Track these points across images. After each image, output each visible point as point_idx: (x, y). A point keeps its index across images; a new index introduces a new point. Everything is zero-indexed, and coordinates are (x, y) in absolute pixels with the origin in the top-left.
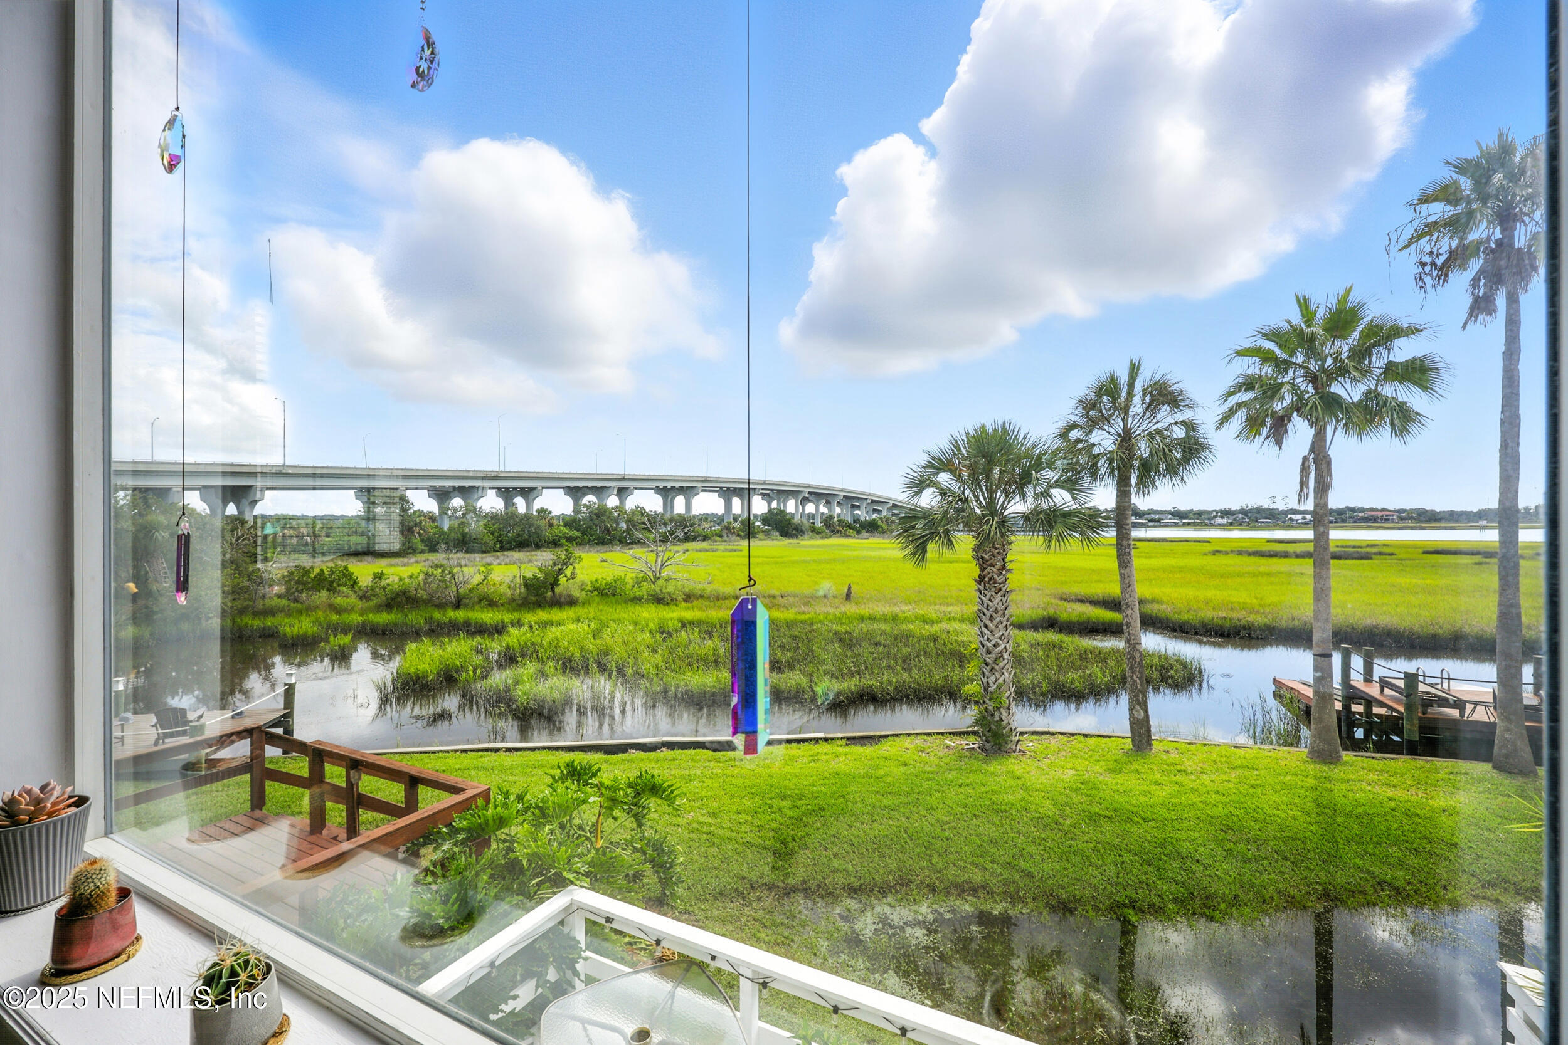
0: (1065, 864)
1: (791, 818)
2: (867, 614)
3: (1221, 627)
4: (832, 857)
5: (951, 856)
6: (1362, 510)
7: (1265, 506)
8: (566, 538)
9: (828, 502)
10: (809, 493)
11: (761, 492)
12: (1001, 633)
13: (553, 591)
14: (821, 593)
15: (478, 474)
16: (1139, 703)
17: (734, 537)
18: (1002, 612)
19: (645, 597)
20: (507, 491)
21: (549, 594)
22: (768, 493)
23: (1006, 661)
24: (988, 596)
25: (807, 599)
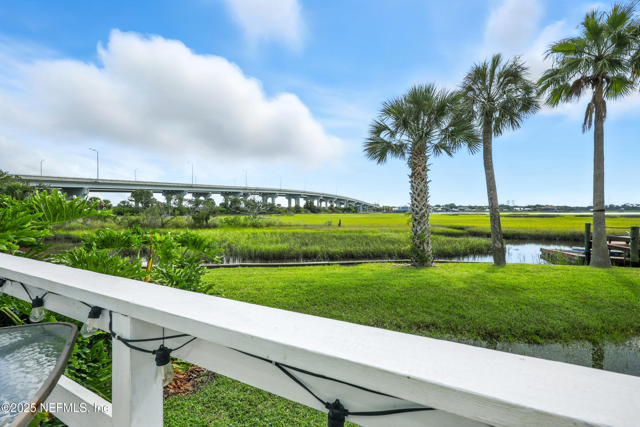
0: (483, 311)
1: (306, 291)
2: (348, 230)
3: (506, 234)
4: (331, 309)
5: (409, 308)
6: (543, 206)
7: (505, 204)
8: (220, 211)
9: (331, 202)
10: (323, 197)
11: (303, 196)
12: (424, 203)
13: (207, 222)
14: (328, 224)
15: (183, 185)
16: (498, 240)
17: (291, 212)
18: (424, 191)
19: (249, 224)
20: (197, 195)
21: (205, 224)
22: (306, 196)
23: (426, 218)
24: (417, 184)
25: (321, 226)
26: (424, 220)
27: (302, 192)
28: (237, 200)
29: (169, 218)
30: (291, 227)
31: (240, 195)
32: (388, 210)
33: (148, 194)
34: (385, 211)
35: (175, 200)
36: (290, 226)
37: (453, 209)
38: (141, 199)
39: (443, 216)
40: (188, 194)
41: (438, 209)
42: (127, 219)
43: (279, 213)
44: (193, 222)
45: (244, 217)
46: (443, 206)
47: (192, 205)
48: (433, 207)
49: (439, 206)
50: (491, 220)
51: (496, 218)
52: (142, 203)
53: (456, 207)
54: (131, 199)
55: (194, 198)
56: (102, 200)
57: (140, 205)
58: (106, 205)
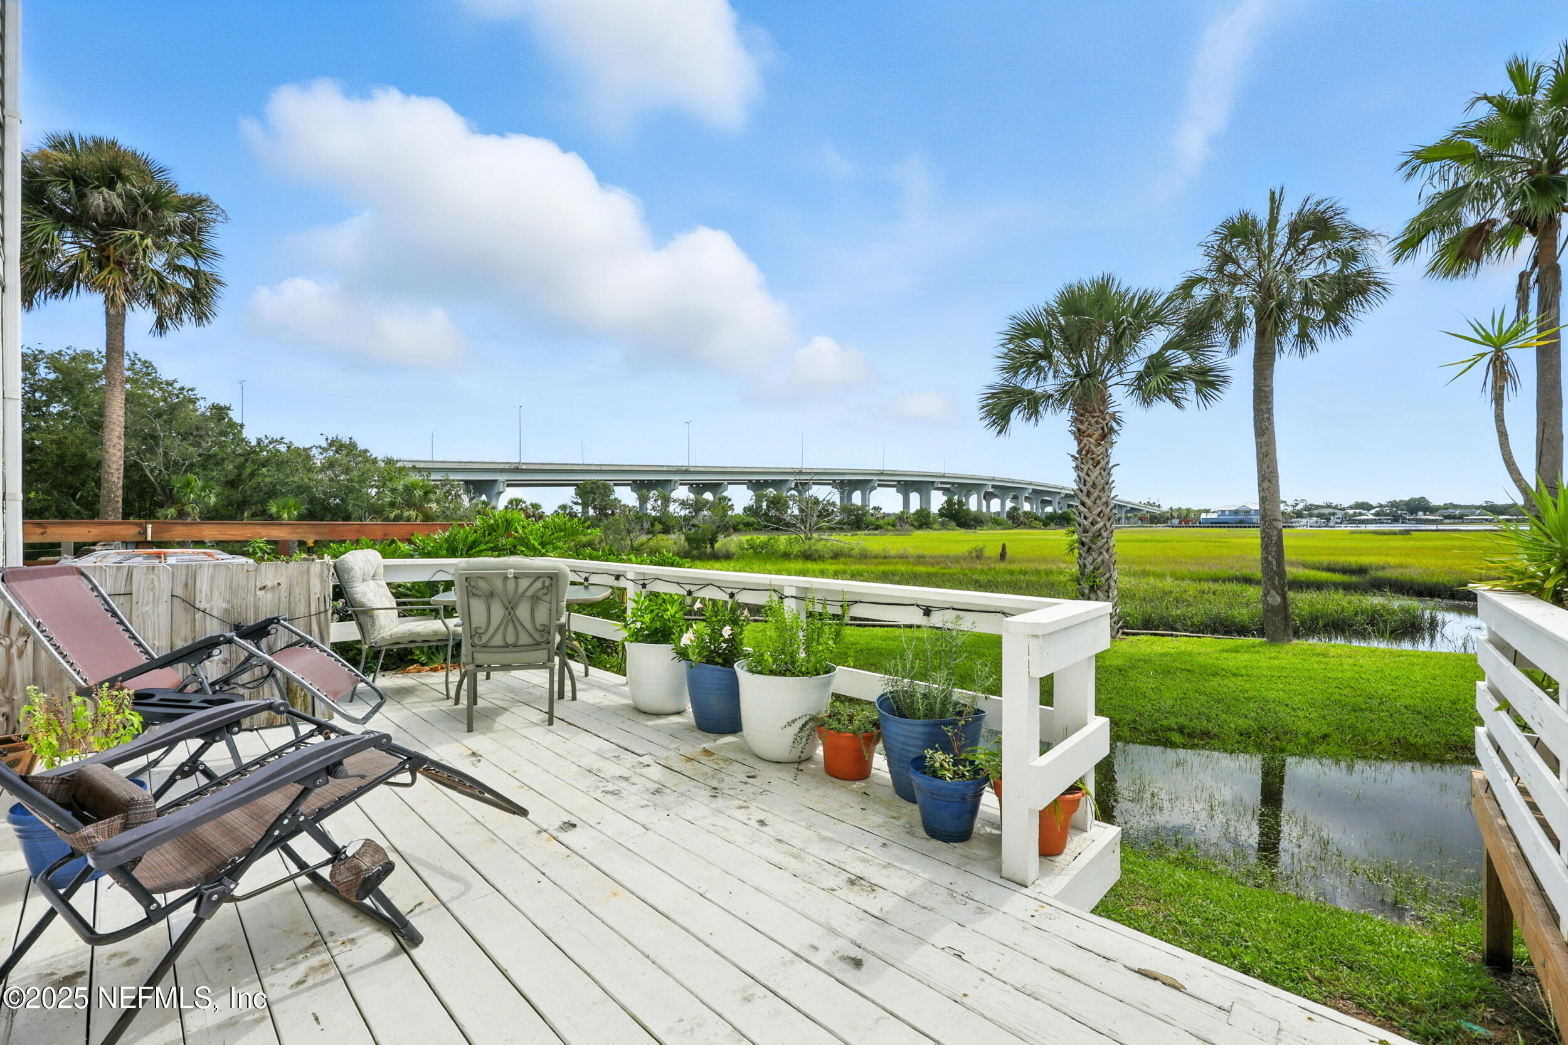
2: (1018, 569)
8: (744, 523)
9: (1015, 498)
10: (993, 486)
11: (940, 486)
12: (1099, 510)
13: (713, 548)
14: (974, 554)
15: (671, 469)
16: (1275, 588)
17: (907, 527)
18: (1101, 487)
19: (794, 553)
20: (698, 488)
21: (709, 550)
22: (948, 486)
23: (1105, 540)
24: (1085, 471)
25: (957, 559)
26: (1100, 544)
27: (937, 476)
28: (780, 499)
29: (644, 538)
30: (886, 561)
31: (788, 486)
32: (1186, 519)
33: (604, 489)
34: (1176, 522)
35: (656, 501)
36: (885, 558)
37: (1421, 515)
38: (594, 500)
39: (1355, 536)
40: (680, 487)
41: (1361, 514)
42: (574, 540)
43: (877, 528)
44: (687, 547)
45: (786, 537)
46: (1381, 506)
47: (687, 511)
48: (1344, 509)
49: (1367, 507)
50: (1262, 545)
51: (1271, 540)
52: (595, 508)
53: (1433, 510)
54: (575, 500)
55: (692, 496)
56: (528, 503)
57: (591, 512)
58: (534, 513)
